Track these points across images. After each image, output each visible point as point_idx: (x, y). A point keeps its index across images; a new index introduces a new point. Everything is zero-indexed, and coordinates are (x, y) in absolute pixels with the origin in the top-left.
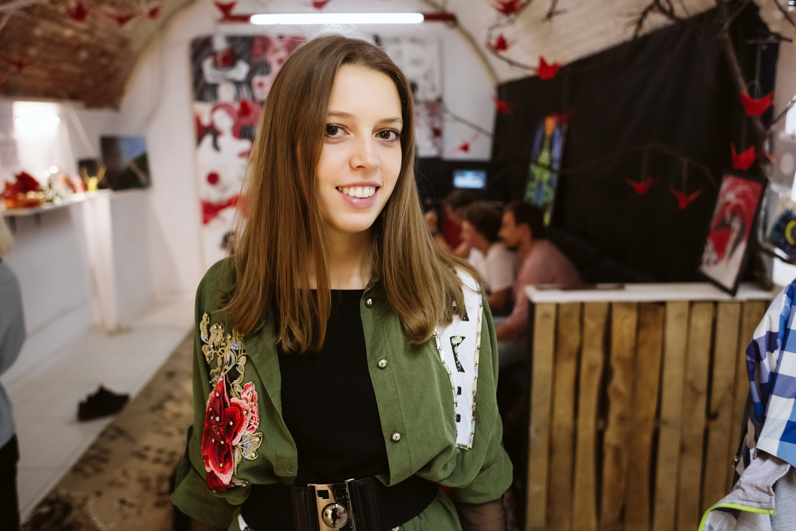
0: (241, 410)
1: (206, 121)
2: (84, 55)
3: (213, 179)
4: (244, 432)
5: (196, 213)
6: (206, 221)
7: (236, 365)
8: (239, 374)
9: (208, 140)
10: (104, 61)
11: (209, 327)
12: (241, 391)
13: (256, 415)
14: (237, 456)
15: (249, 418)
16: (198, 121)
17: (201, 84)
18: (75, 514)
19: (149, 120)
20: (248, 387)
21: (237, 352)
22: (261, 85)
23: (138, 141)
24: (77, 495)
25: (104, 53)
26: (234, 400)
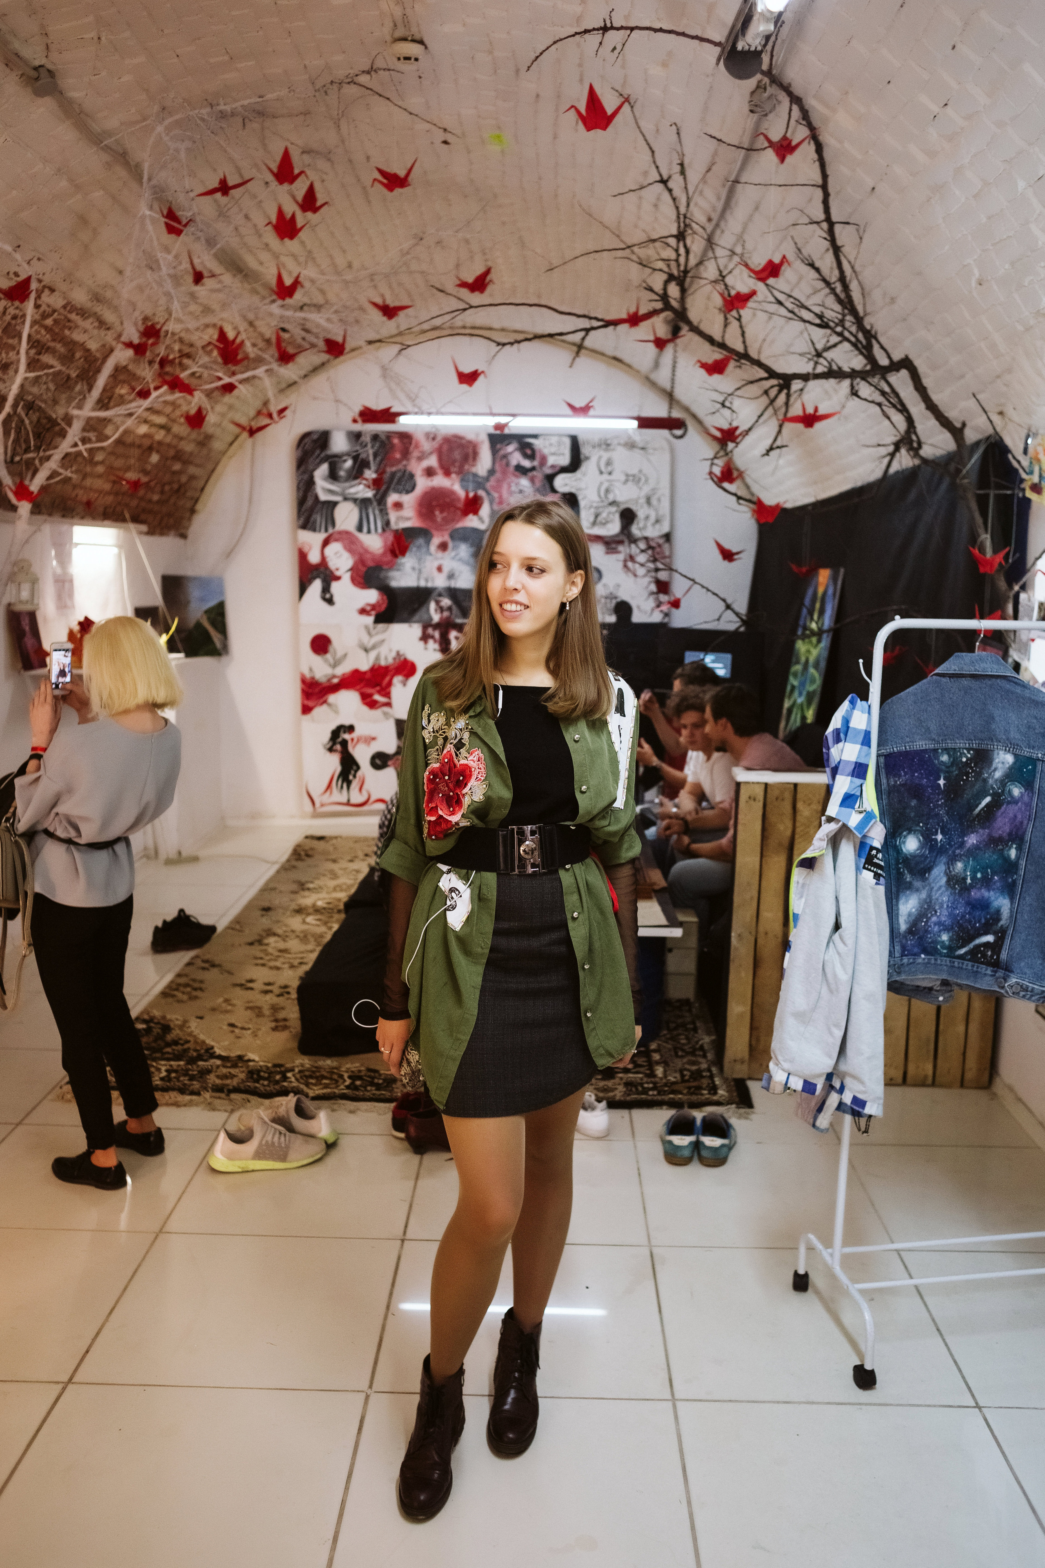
0: (470, 768)
1: (314, 558)
2: (155, 458)
3: (321, 644)
4: (472, 783)
5: (294, 696)
6: (306, 710)
7: (462, 739)
8: (465, 745)
9: (316, 586)
10: (177, 467)
11: (429, 716)
12: (468, 755)
13: (483, 770)
14: (466, 801)
15: (476, 773)
16: (302, 556)
17: (310, 502)
18: (175, 1033)
19: (229, 554)
20: (474, 752)
21: (461, 730)
22: (398, 506)
23: (214, 584)
24: (174, 1017)
25: (179, 456)
26: (463, 762)
